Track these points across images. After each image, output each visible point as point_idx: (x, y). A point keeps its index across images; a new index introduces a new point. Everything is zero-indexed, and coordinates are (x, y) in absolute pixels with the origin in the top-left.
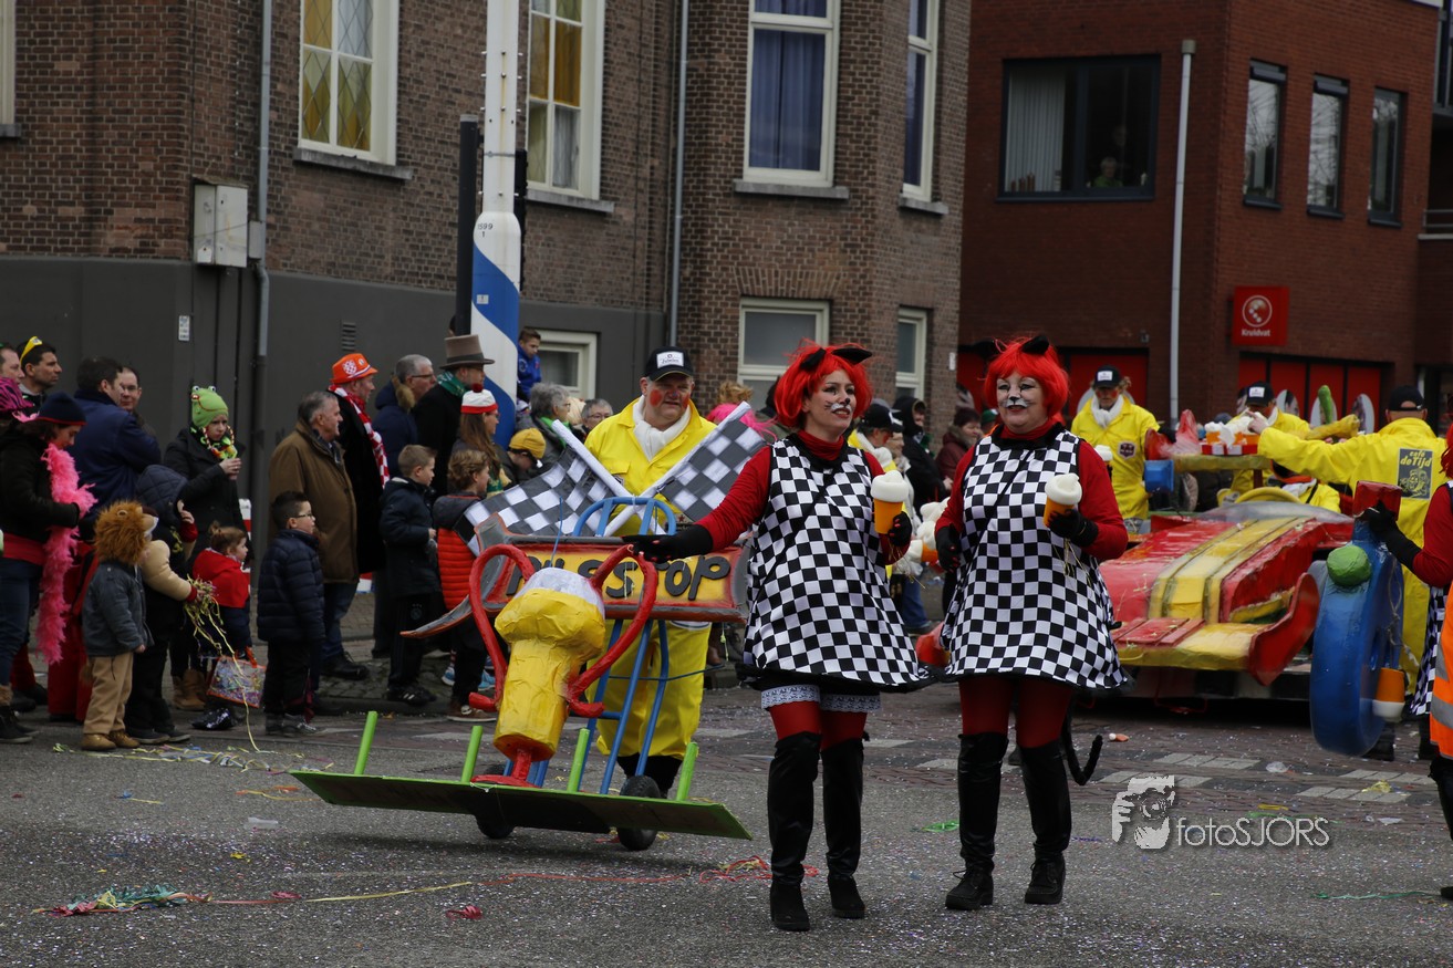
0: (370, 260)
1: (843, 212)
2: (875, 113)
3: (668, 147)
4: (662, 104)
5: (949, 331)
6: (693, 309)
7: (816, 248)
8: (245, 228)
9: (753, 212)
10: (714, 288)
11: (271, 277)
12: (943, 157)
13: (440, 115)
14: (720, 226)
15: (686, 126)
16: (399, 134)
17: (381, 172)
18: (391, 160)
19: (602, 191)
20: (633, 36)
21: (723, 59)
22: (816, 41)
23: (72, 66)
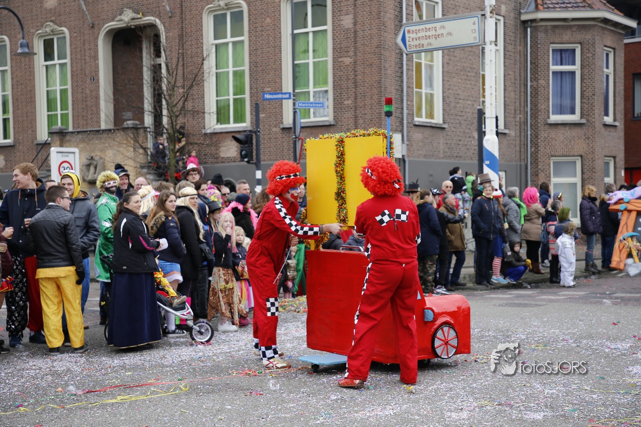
0: (436, 153)
1: (584, 127)
2: (594, 95)
3: (524, 111)
4: (522, 98)
5: (621, 163)
6: (535, 161)
7: (576, 139)
8: (401, 147)
9: (554, 129)
10: (542, 154)
11: (409, 161)
12: (617, 107)
13: (455, 107)
14: (543, 134)
15: (531, 104)
16: (443, 114)
17: (438, 126)
18: (441, 122)
19: (505, 126)
20: (512, 77)
21: (542, 82)
22: (573, 73)
23: (349, 102)
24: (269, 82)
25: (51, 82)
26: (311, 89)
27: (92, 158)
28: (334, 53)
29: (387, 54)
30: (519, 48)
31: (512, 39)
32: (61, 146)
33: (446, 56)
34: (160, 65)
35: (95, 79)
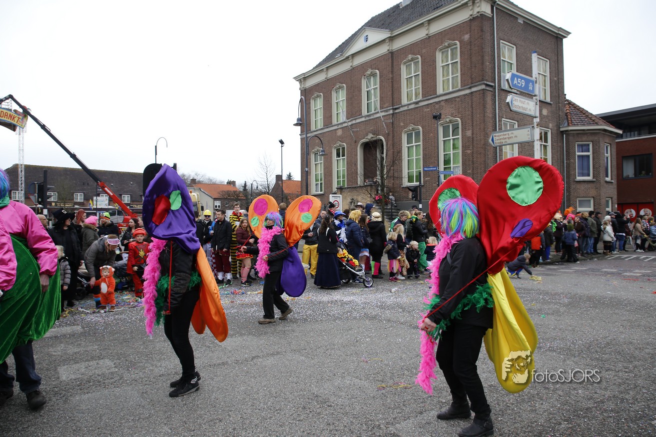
1: (595, 183)
2: (600, 167)
4: (562, 168)
5: (615, 200)
6: (569, 200)
7: (590, 189)
9: (579, 184)
10: (572, 196)
12: (613, 173)
14: (573, 186)
15: (566, 171)
20: (556, 158)
21: (572, 161)
22: (588, 156)
23: (470, 171)
24: (432, 163)
25: (339, 167)
26: (452, 165)
27: (353, 199)
28: (462, 148)
29: (489, 148)
30: (559, 144)
31: (556, 140)
32: (341, 194)
33: (520, 149)
34: (383, 157)
35: (356, 165)
